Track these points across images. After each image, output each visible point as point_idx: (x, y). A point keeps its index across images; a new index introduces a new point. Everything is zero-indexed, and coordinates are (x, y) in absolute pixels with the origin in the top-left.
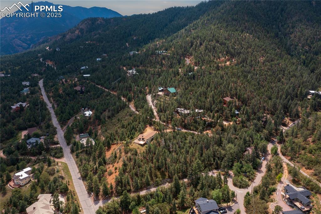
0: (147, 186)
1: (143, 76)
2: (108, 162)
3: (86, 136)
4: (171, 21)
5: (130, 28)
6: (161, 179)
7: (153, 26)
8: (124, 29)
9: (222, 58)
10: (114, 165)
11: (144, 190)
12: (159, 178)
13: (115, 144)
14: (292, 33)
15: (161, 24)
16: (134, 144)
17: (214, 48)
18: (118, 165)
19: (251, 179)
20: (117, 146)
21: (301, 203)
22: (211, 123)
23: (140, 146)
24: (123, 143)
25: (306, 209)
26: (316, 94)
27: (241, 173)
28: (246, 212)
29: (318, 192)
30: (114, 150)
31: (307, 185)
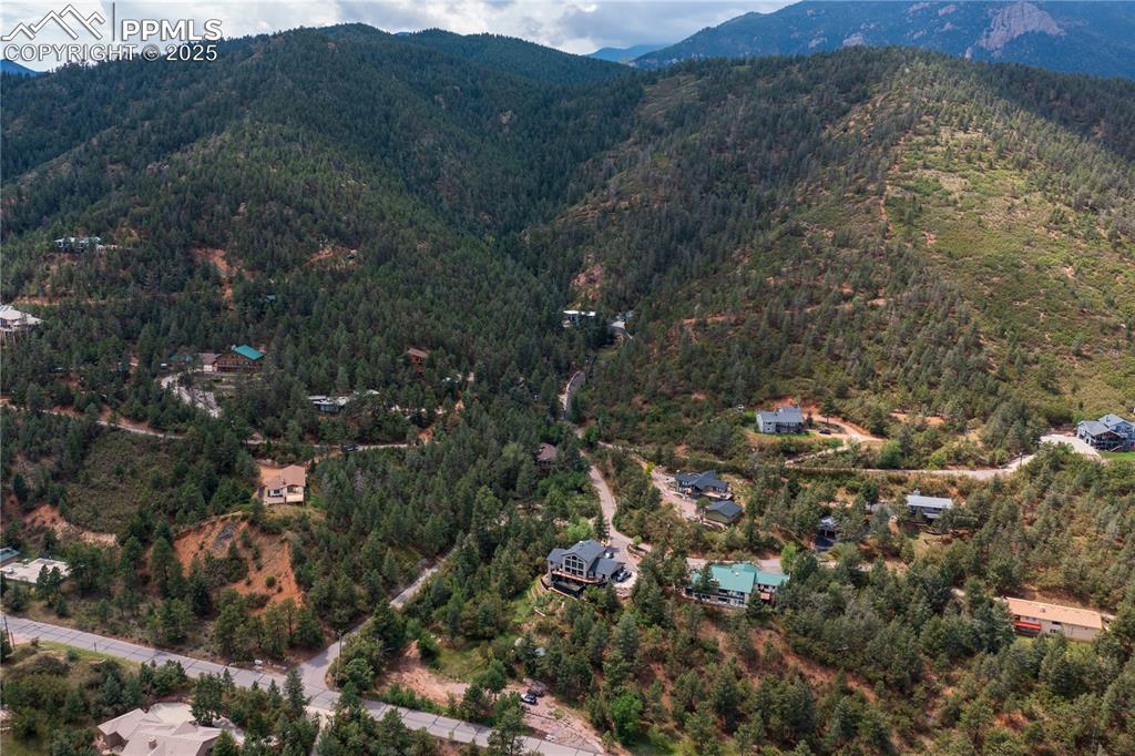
2: (215, 584)
6: (412, 563)
9: (323, 249)
10: (251, 578)
11: (392, 598)
13: (189, 532)
16: (275, 508)
17: (287, 221)
18: (268, 573)
19: (594, 495)
20: (202, 536)
21: (714, 489)
22: (419, 414)
23: (296, 507)
24: (226, 518)
25: (729, 496)
26: (581, 317)
27: (570, 492)
28: (646, 540)
29: (720, 470)
30: (201, 548)
31: (700, 467)
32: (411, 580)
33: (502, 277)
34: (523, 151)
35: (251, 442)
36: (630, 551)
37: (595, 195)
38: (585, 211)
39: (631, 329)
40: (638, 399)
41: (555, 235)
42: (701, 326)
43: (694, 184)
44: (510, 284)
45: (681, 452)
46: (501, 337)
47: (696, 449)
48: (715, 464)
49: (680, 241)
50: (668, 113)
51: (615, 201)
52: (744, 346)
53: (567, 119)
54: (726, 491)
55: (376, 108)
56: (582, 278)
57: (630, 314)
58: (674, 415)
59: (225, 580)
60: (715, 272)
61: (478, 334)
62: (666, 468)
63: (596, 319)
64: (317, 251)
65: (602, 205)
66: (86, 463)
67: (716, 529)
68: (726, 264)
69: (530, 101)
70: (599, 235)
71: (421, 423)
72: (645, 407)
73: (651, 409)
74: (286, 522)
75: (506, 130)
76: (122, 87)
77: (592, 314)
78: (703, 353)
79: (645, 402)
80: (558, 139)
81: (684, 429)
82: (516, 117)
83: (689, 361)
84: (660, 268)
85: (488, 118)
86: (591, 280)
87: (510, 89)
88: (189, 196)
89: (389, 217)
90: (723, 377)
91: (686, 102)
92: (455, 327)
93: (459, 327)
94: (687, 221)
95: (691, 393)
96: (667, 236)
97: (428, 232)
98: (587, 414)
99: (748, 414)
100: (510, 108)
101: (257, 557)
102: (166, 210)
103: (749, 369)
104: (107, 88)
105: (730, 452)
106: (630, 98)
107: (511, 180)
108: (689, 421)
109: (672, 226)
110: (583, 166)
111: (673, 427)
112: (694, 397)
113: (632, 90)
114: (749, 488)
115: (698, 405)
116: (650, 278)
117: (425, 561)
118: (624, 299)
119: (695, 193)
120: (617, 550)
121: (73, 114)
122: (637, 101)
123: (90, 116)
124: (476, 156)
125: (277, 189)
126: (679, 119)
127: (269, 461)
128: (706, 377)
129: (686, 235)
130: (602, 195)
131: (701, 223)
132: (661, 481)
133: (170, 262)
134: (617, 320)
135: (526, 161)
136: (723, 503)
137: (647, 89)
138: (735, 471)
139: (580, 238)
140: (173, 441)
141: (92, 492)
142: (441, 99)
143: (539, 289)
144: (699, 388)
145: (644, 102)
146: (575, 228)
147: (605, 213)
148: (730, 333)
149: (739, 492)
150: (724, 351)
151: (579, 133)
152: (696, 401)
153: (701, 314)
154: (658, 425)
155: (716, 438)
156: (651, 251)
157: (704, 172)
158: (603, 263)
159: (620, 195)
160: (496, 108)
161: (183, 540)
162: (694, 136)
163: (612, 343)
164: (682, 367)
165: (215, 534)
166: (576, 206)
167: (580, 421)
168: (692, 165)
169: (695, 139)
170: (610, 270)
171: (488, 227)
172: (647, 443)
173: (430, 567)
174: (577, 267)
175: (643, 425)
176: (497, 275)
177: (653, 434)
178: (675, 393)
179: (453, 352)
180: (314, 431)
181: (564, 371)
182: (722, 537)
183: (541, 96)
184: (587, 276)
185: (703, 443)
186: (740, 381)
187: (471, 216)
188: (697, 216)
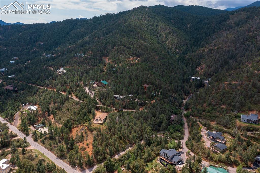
0: (117, 152)
1: (73, 73)
2: (76, 142)
3: (41, 126)
4: (71, 30)
5: (34, 34)
6: (125, 145)
7: (56, 34)
8: (29, 35)
9: (131, 58)
10: (84, 142)
11: (116, 155)
12: (124, 145)
13: (76, 127)
14: (167, 41)
15: (63, 32)
16: (95, 124)
17: (123, 51)
18: (88, 142)
19: (183, 133)
20: (78, 129)
21: (220, 139)
22: (142, 103)
23: (100, 125)
24: (84, 125)
25: (224, 142)
26: (195, 79)
27: (176, 131)
28: (193, 152)
29: (224, 132)
30: (77, 132)
31: (217, 130)
32: (124, 150)
33: (176, 67)
34: (192, 34)
35: (98, 105)
36: (186, 154)
37: (208, 45)
38: (204, 50)
39: (210, 83)
40: (205, 105)
41: (195, 56)
42: (230, 84)
43: (238, 42)
44: (178, 68)
45: (213, 124)
46: (171, 83)
47: (218, 124)
48: (223, 130)
49: (230, 59)
50: (235, 22)
51: (213, 47)
52: (242, 92)
53: (206, 25)
54: (224, 140)
55: (155, 23)
56: (199, 68)
57: (210, 79)
58: (214, 111)
59: (79, 141)
60: (239, 68)
61: (164, 82)
62: (207, 128)
63: (200, 80)
64: (129, 58)
65: (210, 48)
66: (63, 106)
67: (216, 153)
68: (243, 66)
69: (196, 21)
70: (207, 57)
71: (141, 105)
72: (207, 107)
73: (208, 108)
74: (95, 129)
75: (189, 28)
76: (103, 21)
77: (199, 78)
78: (228, 93)
79: (207, 106)
80: (202, 30)
81: (216, 117)
82: (192, 25)
83: (223, 95)
84: (222, 66)
85: (184, 26)
86: (202, 69)
87: (192, 18)
88: (104, 44)
89: (149, 50)
90: (232, 101)
91: (241, 19)
92: (159, 79)
93: (160, 80)
94: (234, 53)
95: (221, 105)
96: (226, 57)
97: (159, 54)
98: (190, 107)
99: (239, 114)
100: (191, 22)
101: (87, 137)
102: (98, 47)
103: (242, 100)
104: (100, 21)
105: (229, 126)
106: (225, 19)
107: (186, 41)
108: (218, 114)
109: (229, 54)
110: (207, 38)
111: (212, 115)
112: (223, 106)
113: (226, 17)
114: (232, 140)
115: (222, 109)
116: (219, 69)
117: (130, 145)
118: (210, 74)
119: (238, 45)
120: (183, 153)
121: (93, 27)
122: (227, 20)
123: (96, 27)
124: (178, 35)
125: (123, 43)
126: (238, 24)
127: (101, 111)
128: (227, 101)
129: (233, 57)
130: (210, 45)
131: (238, 53)
132: (204, 132)
133: (96, 60)
134: (207, 80)
135: (192, 36)
136: (221, 144)
137: (230, 16)
138: (229, 133)
139: (202, 57)
140: (81, 103)
141: (61, 113)
142: (173, 21)
143: (186, 70)
144: (224, 104)
145: (229, 20)
146: (200, 54)
147: (210, 50)
148: (239, 87)
149: (229, 141)
150: (234, 93)
151: (208, 29)
152: (222, 108)
153: (230, 81)
154: (208, 114)
155: (225, 121)
156: (221, 61)
157: (242, 39)
158: (206, 64)
159: (215, 45)
160: (187, 23)
161: (74, 129)
162: (241, 28)
163: (203, 87)
164: (220, 97)
165: (80, 129)
166: (203, 48)
167: (187, 109)
168: (239, 37)
169: (241, 29)
170: (207, 66)
171: (178, 53)
172: (204, 119)
173: (131, 147)
174: (199, 64)
175: (204, 113)
176: (175, 66)
177: (206, 117)
178: (217, 104)
179: (156, 86)
180: (113, 104)
181: (187, 94)
182: (217, 157)
183: (200, 19)
184: (201, 67)
185: (221, 122)
186: (237, 103)
187: (174, 50)
188: (237, 51)
